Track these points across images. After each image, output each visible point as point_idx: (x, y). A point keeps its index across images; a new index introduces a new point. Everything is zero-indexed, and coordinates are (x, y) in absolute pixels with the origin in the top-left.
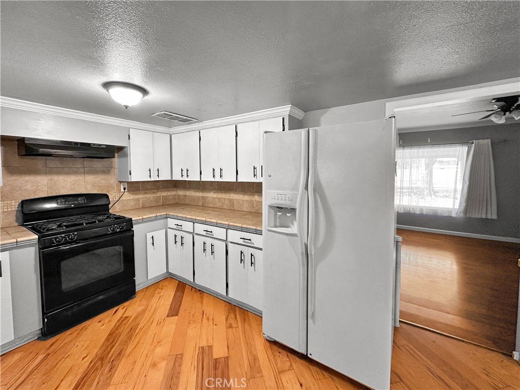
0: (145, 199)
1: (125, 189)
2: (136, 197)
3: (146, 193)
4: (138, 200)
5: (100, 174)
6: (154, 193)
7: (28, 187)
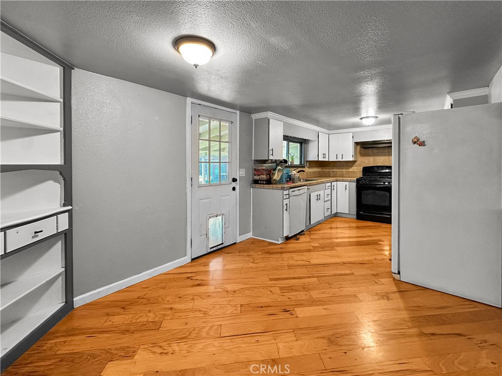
7: (366, 161)
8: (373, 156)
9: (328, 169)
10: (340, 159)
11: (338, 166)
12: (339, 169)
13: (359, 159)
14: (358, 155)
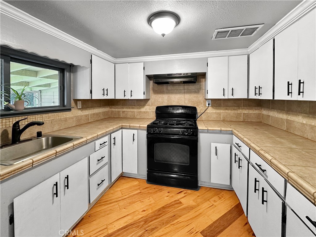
0: (226, 114)
1: (209, 104)
2: (218, 111)
3: (226, 109)
4: (219, 114)
5: (193, 94)
6: (234, 109)
7: (160, 100)
8: (167, 93)
9: (117, 108)
10: (128, 97)
11: (129, 105)
12: (129, 108)
13: (152, 96)
14: (151, 92)
